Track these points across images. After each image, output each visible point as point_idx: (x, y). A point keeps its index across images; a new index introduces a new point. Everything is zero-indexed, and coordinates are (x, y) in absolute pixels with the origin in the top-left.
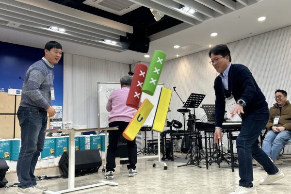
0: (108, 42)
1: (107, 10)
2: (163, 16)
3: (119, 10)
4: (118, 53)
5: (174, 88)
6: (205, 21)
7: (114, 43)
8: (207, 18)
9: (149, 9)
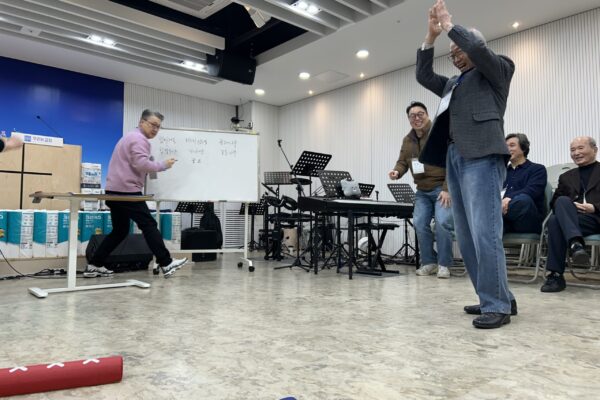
0: (189, 65)
1: (179, 9)
2: (269, 19)
3: (198, 9)
4: (210, 85)
5: (279, 141)
6: (341, 29)
7: (199, 67)
8: (345, 23)
9: (243, 7)
